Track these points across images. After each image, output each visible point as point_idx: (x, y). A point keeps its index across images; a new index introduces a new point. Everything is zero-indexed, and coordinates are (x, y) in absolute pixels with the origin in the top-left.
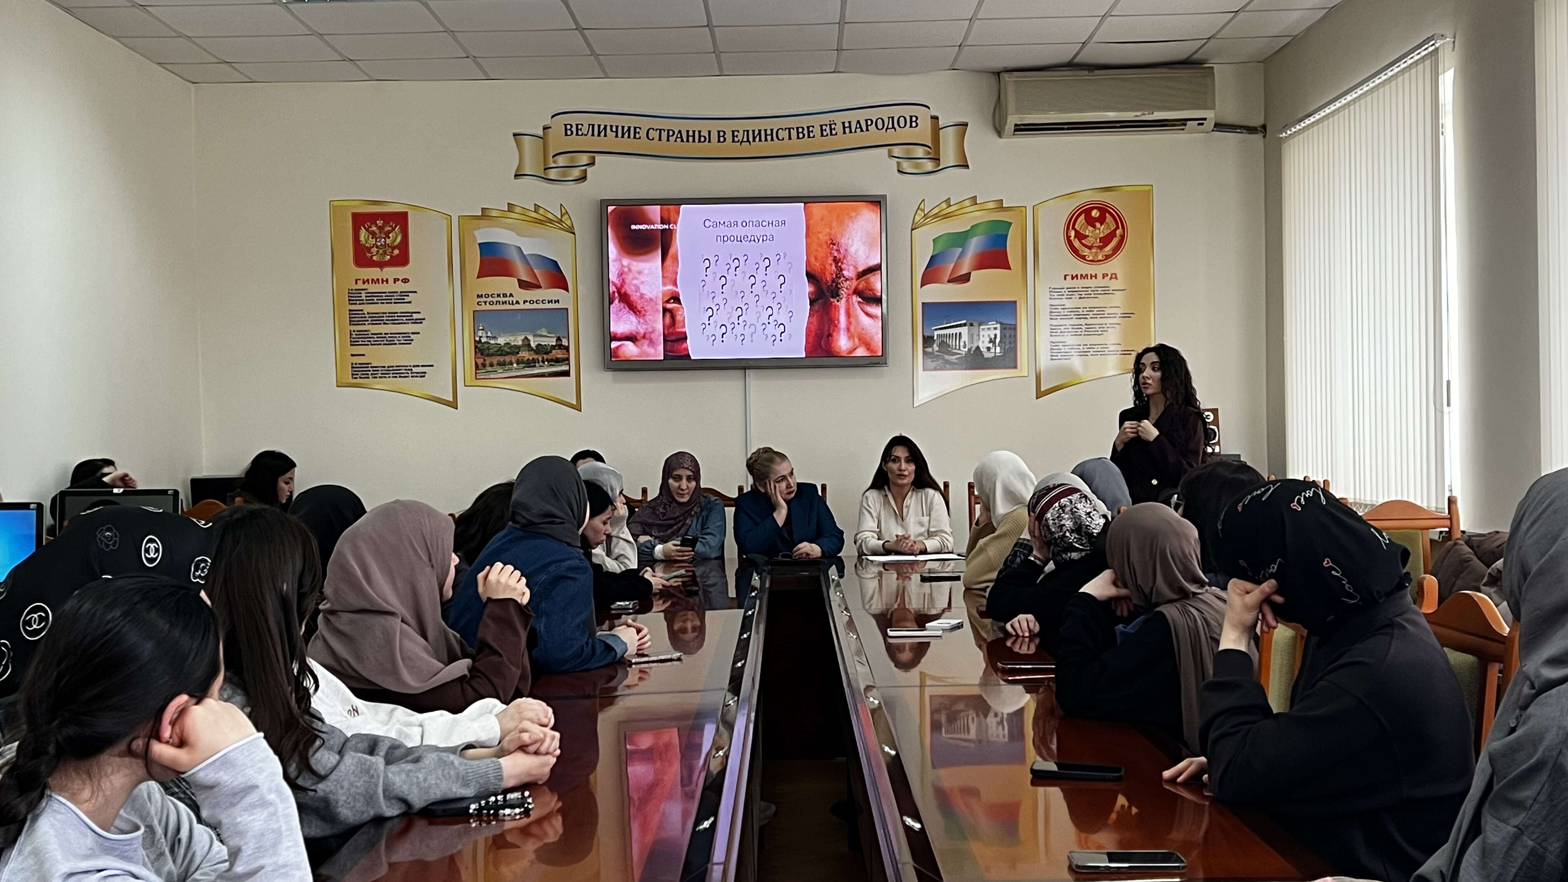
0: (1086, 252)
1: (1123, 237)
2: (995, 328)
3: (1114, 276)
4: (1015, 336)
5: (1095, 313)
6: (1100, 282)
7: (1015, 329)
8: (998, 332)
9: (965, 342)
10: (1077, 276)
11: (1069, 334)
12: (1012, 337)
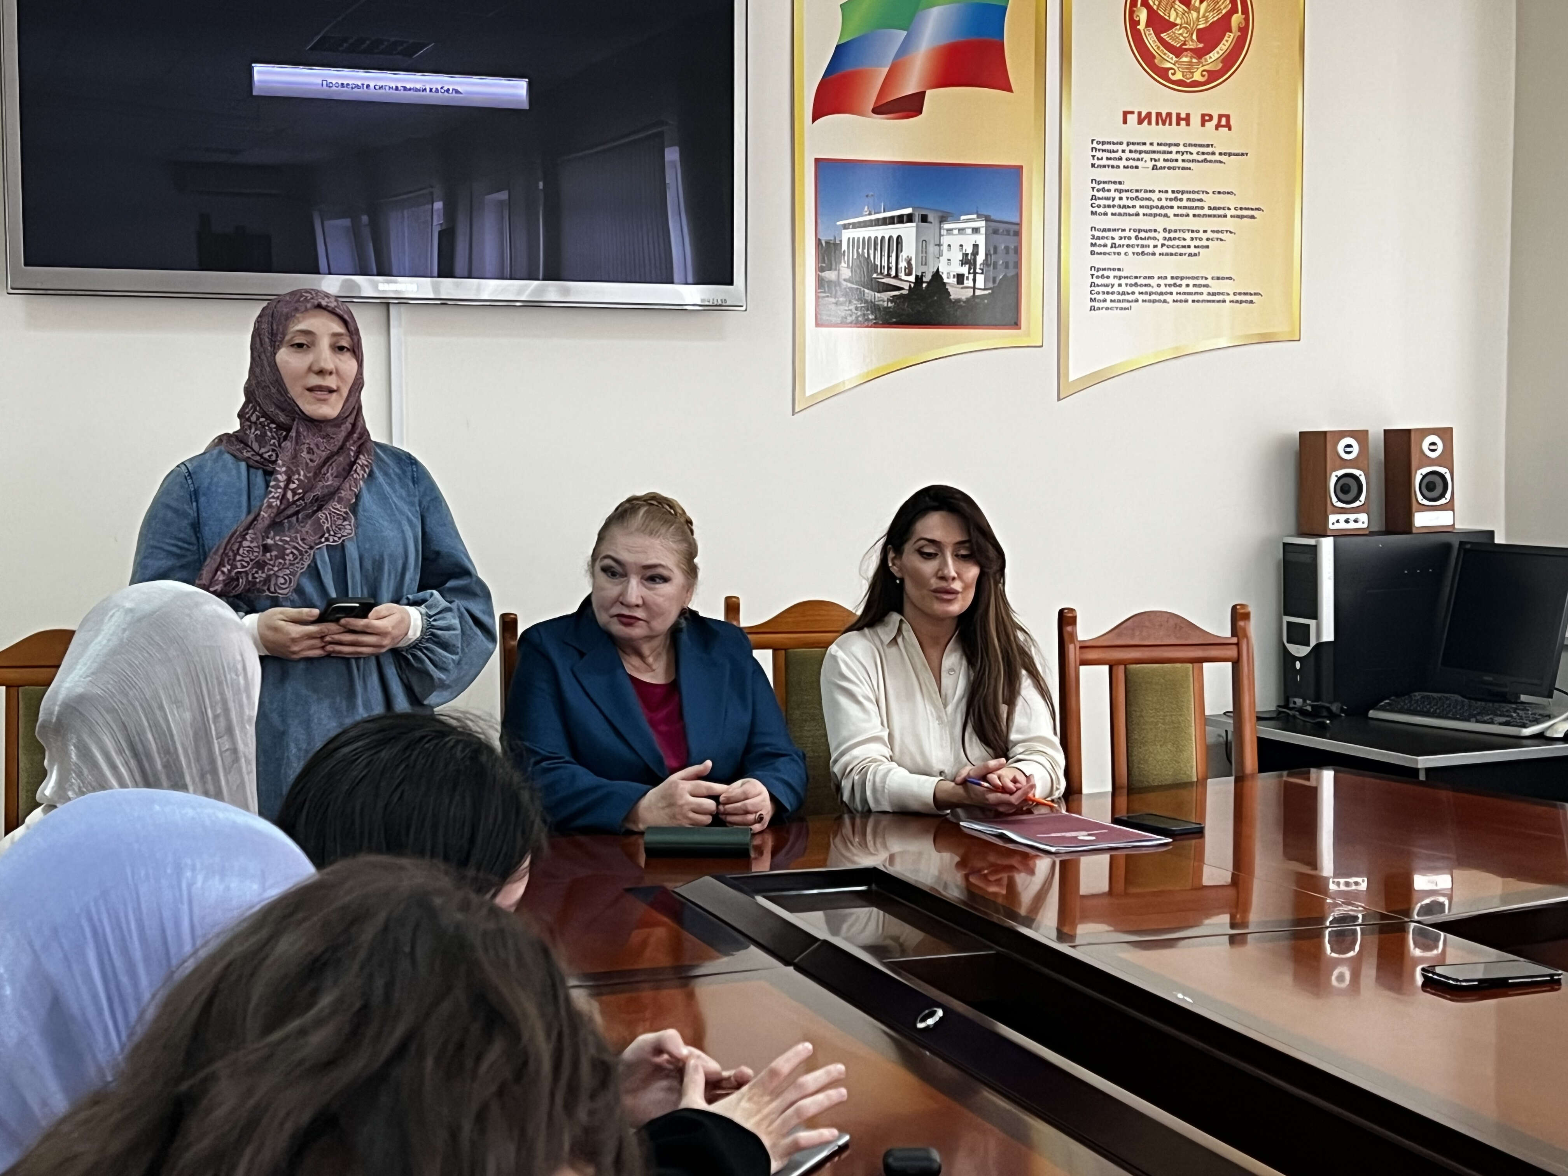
0: (1168, 61)
1: (1244, 31)
2: (976, 230)
3: (1224, 122)
4: (1018, 251)
5: (1185, 203)
6: (1195, 133)
7: (1018, 234)
8: (981, 240)
9: (909, 262)
10: (1149, 115)
11: (1130, 250)
12: (1011, 252)
